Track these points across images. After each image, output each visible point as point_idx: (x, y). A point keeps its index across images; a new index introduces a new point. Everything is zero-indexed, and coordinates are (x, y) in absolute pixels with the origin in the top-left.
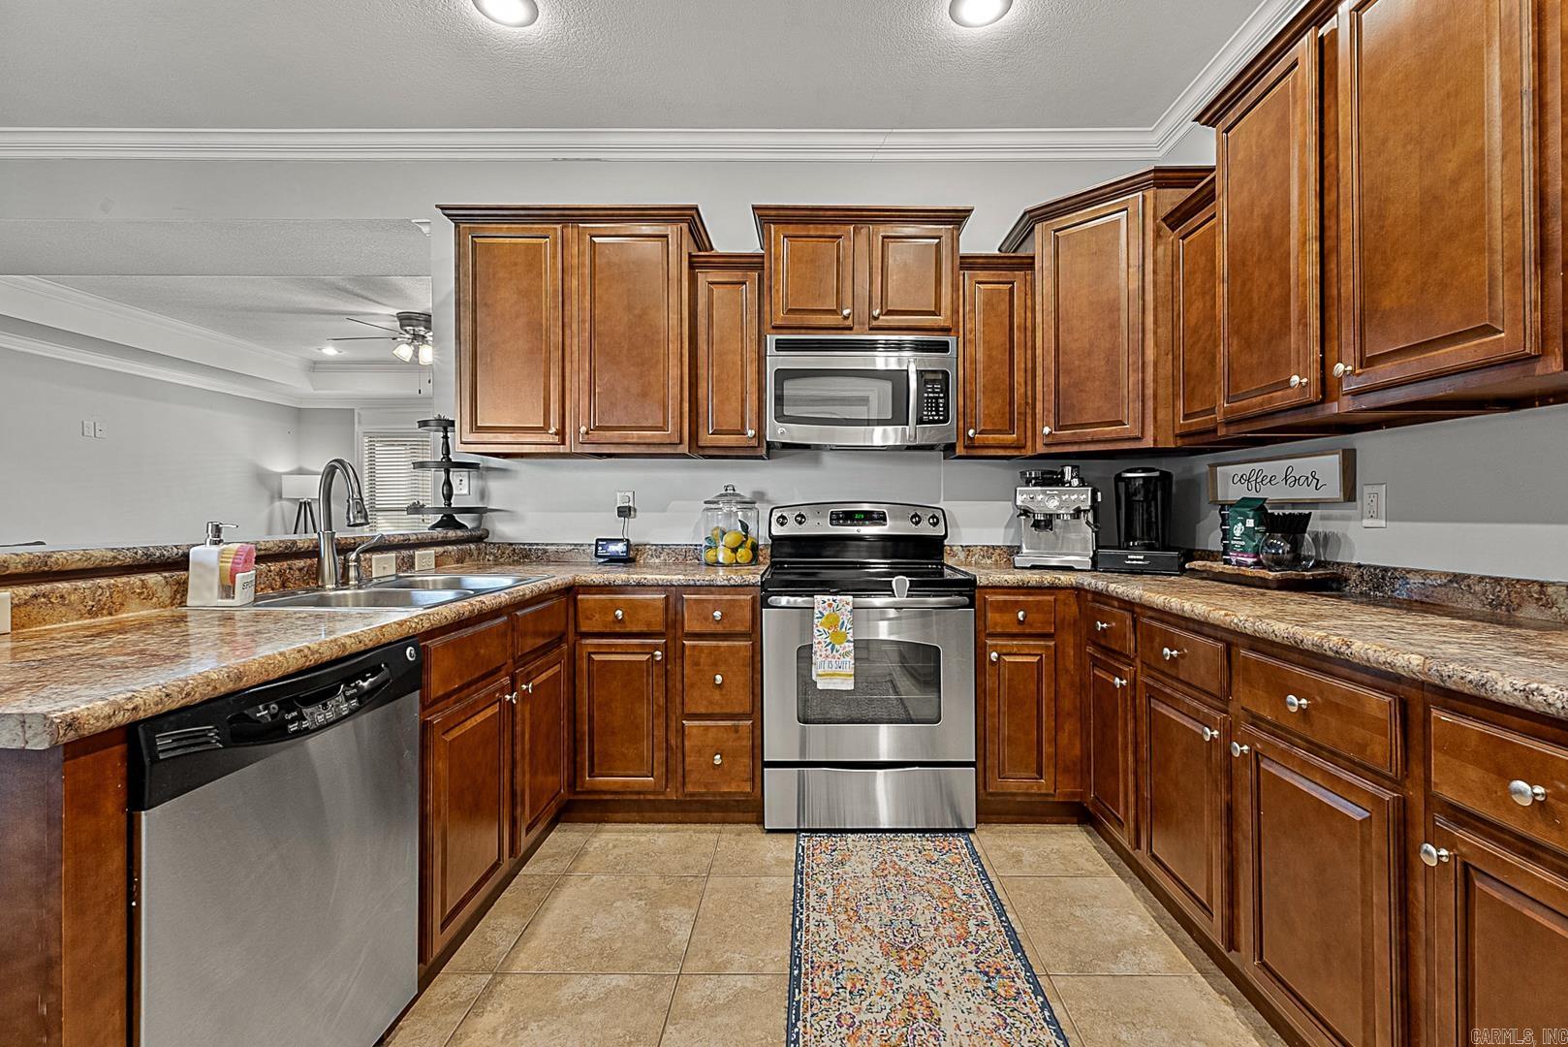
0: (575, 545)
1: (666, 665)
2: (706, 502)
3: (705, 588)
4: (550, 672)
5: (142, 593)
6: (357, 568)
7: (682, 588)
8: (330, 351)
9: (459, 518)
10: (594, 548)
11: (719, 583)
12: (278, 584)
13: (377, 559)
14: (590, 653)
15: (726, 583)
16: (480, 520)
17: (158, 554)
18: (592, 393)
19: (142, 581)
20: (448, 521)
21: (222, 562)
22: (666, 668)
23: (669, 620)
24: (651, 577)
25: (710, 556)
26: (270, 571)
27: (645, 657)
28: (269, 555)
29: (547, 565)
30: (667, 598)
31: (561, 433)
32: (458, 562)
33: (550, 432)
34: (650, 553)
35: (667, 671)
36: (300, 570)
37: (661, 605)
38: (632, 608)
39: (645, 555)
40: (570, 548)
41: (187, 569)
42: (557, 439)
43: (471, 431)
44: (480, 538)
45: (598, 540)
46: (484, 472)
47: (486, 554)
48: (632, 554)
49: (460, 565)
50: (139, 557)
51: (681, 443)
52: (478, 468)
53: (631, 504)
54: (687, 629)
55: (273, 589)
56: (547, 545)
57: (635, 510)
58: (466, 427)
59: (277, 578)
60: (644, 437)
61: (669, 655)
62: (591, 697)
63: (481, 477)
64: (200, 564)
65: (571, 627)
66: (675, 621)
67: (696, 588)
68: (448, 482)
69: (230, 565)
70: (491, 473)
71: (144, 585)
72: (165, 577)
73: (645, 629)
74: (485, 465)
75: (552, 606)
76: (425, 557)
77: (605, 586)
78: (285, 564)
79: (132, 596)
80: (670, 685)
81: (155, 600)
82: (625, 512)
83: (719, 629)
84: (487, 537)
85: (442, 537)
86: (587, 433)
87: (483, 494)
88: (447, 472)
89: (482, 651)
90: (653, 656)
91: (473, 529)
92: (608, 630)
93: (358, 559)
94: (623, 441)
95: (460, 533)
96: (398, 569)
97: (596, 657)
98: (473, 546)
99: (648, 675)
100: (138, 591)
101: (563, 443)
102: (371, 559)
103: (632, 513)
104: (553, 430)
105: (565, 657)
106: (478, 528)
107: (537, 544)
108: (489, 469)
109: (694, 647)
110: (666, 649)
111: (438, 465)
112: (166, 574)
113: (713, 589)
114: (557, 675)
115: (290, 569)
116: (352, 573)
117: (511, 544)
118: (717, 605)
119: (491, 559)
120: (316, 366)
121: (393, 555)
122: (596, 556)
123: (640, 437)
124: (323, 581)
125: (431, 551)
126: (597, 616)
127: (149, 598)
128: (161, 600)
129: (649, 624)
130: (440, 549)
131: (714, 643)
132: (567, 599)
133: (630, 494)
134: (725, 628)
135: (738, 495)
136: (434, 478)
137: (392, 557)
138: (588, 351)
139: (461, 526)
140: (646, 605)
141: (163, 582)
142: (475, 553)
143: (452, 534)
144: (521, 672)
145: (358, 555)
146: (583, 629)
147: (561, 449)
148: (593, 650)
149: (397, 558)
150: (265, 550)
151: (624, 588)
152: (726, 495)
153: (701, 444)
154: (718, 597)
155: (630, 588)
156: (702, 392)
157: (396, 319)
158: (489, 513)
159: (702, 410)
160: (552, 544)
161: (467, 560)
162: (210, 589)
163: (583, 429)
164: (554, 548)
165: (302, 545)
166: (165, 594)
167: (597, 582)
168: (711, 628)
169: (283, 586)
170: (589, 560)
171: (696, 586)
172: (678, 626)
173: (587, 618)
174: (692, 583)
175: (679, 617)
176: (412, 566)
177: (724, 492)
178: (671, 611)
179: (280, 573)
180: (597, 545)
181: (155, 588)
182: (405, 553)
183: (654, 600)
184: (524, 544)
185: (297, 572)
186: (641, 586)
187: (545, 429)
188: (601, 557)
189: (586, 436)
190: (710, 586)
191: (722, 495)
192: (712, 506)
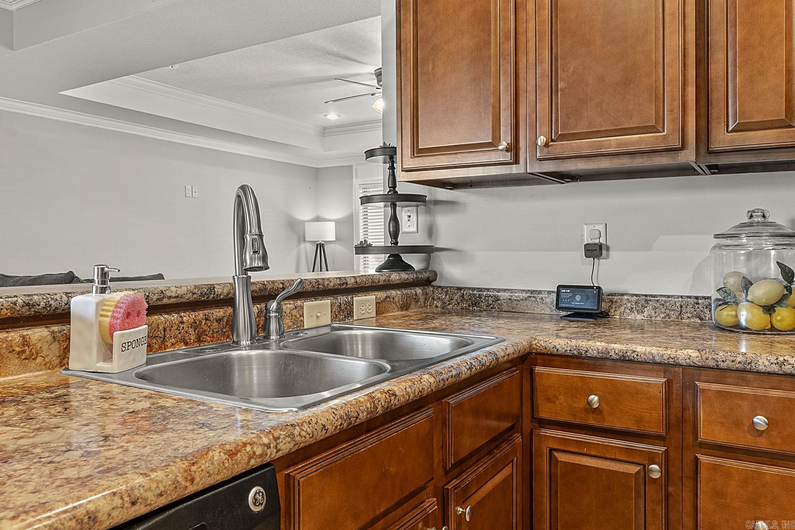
0: (532, 292)
1: (667, 486)
2: (717, 236)
3: (733, 374)
4: (498, 478)
5: (24, 352)
6: (279, 319)
7: (696, 372)
8: (333, 117)
9: (407, 258)
10: (554, 296)
11: (762, 368)
12: (193, 337)
13: (309, 307)
14: (551, 450)
15: (775, 368)
16: (428, 260)
17: (42, 304)
18: (553, 91)
19: (24, 337)
20: (395, 262)
21: (102, 316)
22: (667, 491)
23: (672, 417)
24: (643, 349)
25: (725, 315)
26: (182, 323)
27: (633, 469)
28: (181, 303)
29: (498, 317)
30: (669, 383)
31: (514, 148)
32: (402, 309)
33: (500, 147)
34: (629, 305)
35: (668, 496)
36: (219, 320)
37: (661, 394)
38: (612, 392)
39: (623, 308)
40: (525, 295)
41: (69, 323)
42: (508, 157)
43: (413, 155)
44: (427, 281)
45: (559, 287)
46: (432, 207)
47: (434, 299)
48: (604, 306)
49: (404, 312)
50: (18, 308)
51: (683, 147)
52: (425, 201)
53: (602, 241)
54: (703, 436)
55: (186, 344)
56: (499, 291)
57: (608, 249)
58: (408, 151)
59: (191, 331)
60: (626, 144)
61: (672, 470)
62: (553, 512)
63: (429, 212)
64: (81, 318)
65: (526, 409)
66: (682, 420)
67: (719, 373)
68: (394, 219)
69: (108, 319)
70: (439, 207)
71: (25, 342)
72: (53, 332)
73: (633, 428)
74: (433, 198)
75: (500, 385)
76: (365, 304)
77: (573, 356)
78: (200, 314)
79: (10, 355)
80: (673, 516)
81: (39, 360)
82: (595, 251)
83: (763, 444)
84: (435, 280)
85: (384, 281)
86: (546, 145)
87: (431, 231)
88: (394, 206)
89: (392, 469)
90: (646, 471)
91: (419, 272)
92: (577, 421)
93: (279, 310)
94: (596, 152)
95: (404, 276)
96: (334, 318)
97: (562, 457)
98: (419, 290)
99: (637, 497)
100: (17, 349)
101: (516, 161)
102: (302, 307)
103: (604, 252)
104: (503, 145)
105: (519, 454)
106: (425, 270)
107: (488, 290)
108: (437, 202)
109: (715, 467)
110: (666, 462)
111: (383, 198)
112: (55, 328)
113: (749, 376)
114: (507, 480)
115: (206, 319)
116: (273, 326)
117: (459, 289)
118: (758, 404)
119: (439, 305)
120: (325, 131)
121: (327, 302)
122: (558, 307)
123: (620, 144)
124: (238, 336)
125: (372, 297)
126: (562, 398)
127: (32, 357)
128: (47, 360)
129: (639, 420)
130: (382, 295)
131: (752, 466)
132: (521, 372)
133: (601, 228)
134: (772, 444)
135: (772, 224)
136: (379, 212)
137: (327, 304)
138: (548, 34)
139: (407, 268)
140: (634, 391)
141: (50, 338)
142: (422, 298)
143: (395, 277)
144: (455, 487)
145: (278, 304)
146: (543, 414)
147: (515, 170)
148: (555, 447)
149: (332, 305)
150: (175, 297)
151: (601, 362)
152: (751, 225)
153: (715, 146)
154: (761, 392)
155: (609, 363)
156: (717, 67)
157: (374, 76)
158: (438, 253)
159: (717, 95)
160: (505, 290)
161: (413, 306)
162: (89, 349)
163: (541, 140)
164: (506, 295)
165: (220, 291)
166: (52, 352)
167: (561, 351)
168: (744, 440)
169: (199, 340)
170: (548, 311)
171: (717, 368)
172: (688, 428)
173: (549, 400)
174: (712, 363)
175: (689, 414)
176: (350, 314)
177: (746, 220)
178: (676, 404)
179: (195, 325)
180: (558, 293)
181: (39, 345)
182: (342, 299)
183: (648, 385)
184: (473, 289)
185: (215, 324)
186: (626, 362)
187: (492, 145)
188: (564, 309)
189: (546, 150)
190: (745, 371)
191: (743, 225)
192: (729, 242)
